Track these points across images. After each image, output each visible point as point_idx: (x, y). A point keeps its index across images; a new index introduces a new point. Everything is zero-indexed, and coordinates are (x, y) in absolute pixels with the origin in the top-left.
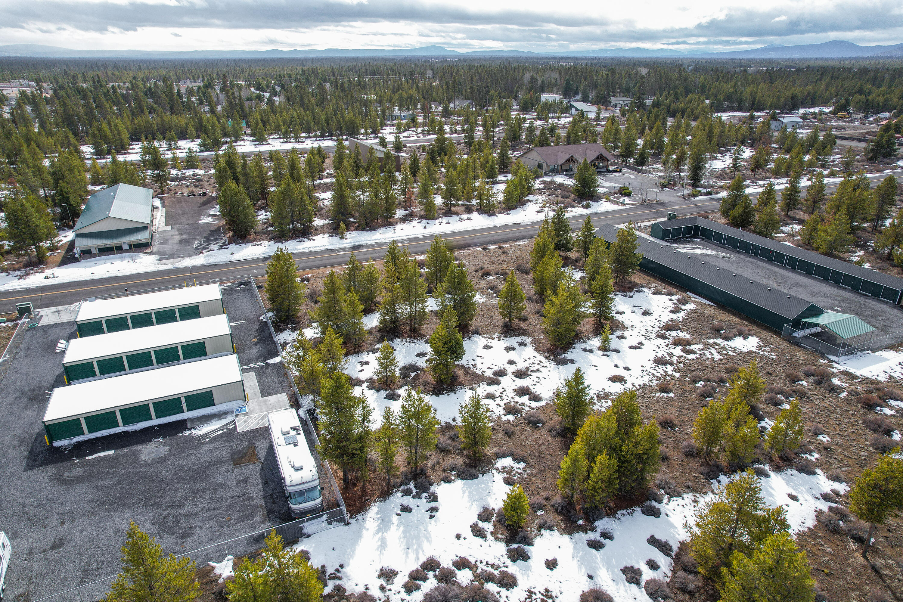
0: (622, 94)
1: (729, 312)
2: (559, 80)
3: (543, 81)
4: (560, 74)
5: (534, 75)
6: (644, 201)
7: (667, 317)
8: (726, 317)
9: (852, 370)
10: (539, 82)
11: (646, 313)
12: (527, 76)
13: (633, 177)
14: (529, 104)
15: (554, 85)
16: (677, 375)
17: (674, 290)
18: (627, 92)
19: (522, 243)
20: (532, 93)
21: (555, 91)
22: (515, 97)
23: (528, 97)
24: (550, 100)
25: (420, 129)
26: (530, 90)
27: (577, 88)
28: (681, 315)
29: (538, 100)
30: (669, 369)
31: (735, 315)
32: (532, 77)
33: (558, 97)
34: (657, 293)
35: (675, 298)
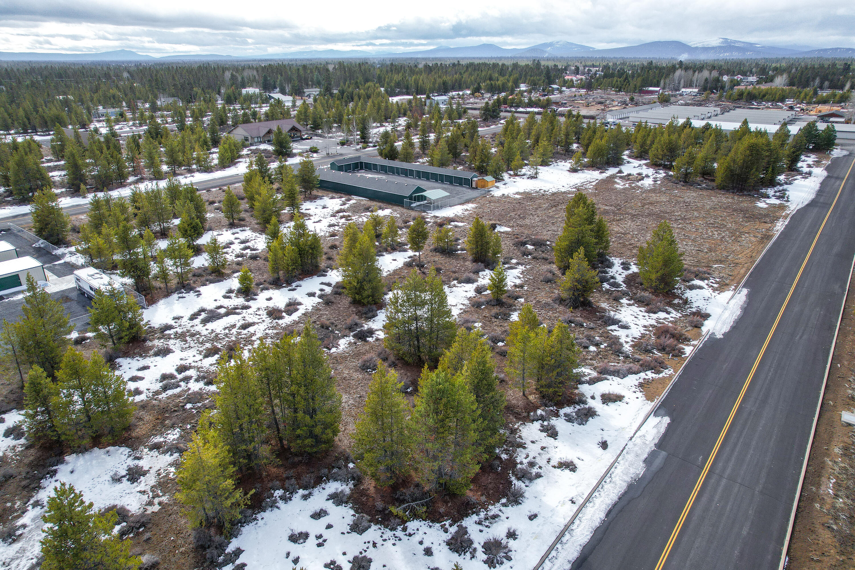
0: (314, 86)
1: (376, 201)
2: (257, 77)
3: (243, 78)
4: (257, 71)
5: (234, 73)
6: (328, 154)
7: (337, 208)
8: (374, 203)
9: (437, 215)
10: (240, 79)
11: (324, 207)
12: (228, 75)
13: (321, 141)
14: (233, 98)
15: (253, 81)
16: (341, 230)
17: (342, 195)
18: (318, 84)
19: (237, 185)
20: (233, 87)
21: (255, 86)
22: (219, 93)
23: (230, 91)
24: (250, 93)
25: (131, 123)
26: (232, 86)
27: (275, 82)
28: (346, 206)
29: (240, 94)
30: (337, 228)
31: (380, 202)
32: (232, 75)
33: (257, 91)
34: (332, 198)
35: (343, 199)
